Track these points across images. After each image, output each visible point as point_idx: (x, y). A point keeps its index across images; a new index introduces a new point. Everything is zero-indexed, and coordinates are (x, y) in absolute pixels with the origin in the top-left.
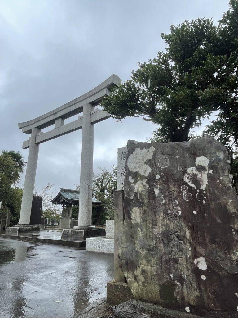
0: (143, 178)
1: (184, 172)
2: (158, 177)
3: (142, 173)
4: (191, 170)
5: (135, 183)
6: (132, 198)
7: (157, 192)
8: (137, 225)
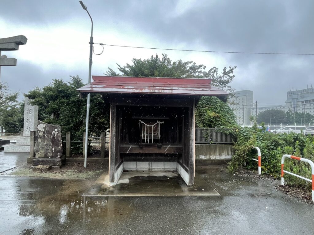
0: (42, 132)
1: (52, 132)
2: (46, 132)
3: (42, 130)
4: (54, 132)
5: (40, 133)
6: (38, 136)
7: (45, 135)
8: (40, 143)
